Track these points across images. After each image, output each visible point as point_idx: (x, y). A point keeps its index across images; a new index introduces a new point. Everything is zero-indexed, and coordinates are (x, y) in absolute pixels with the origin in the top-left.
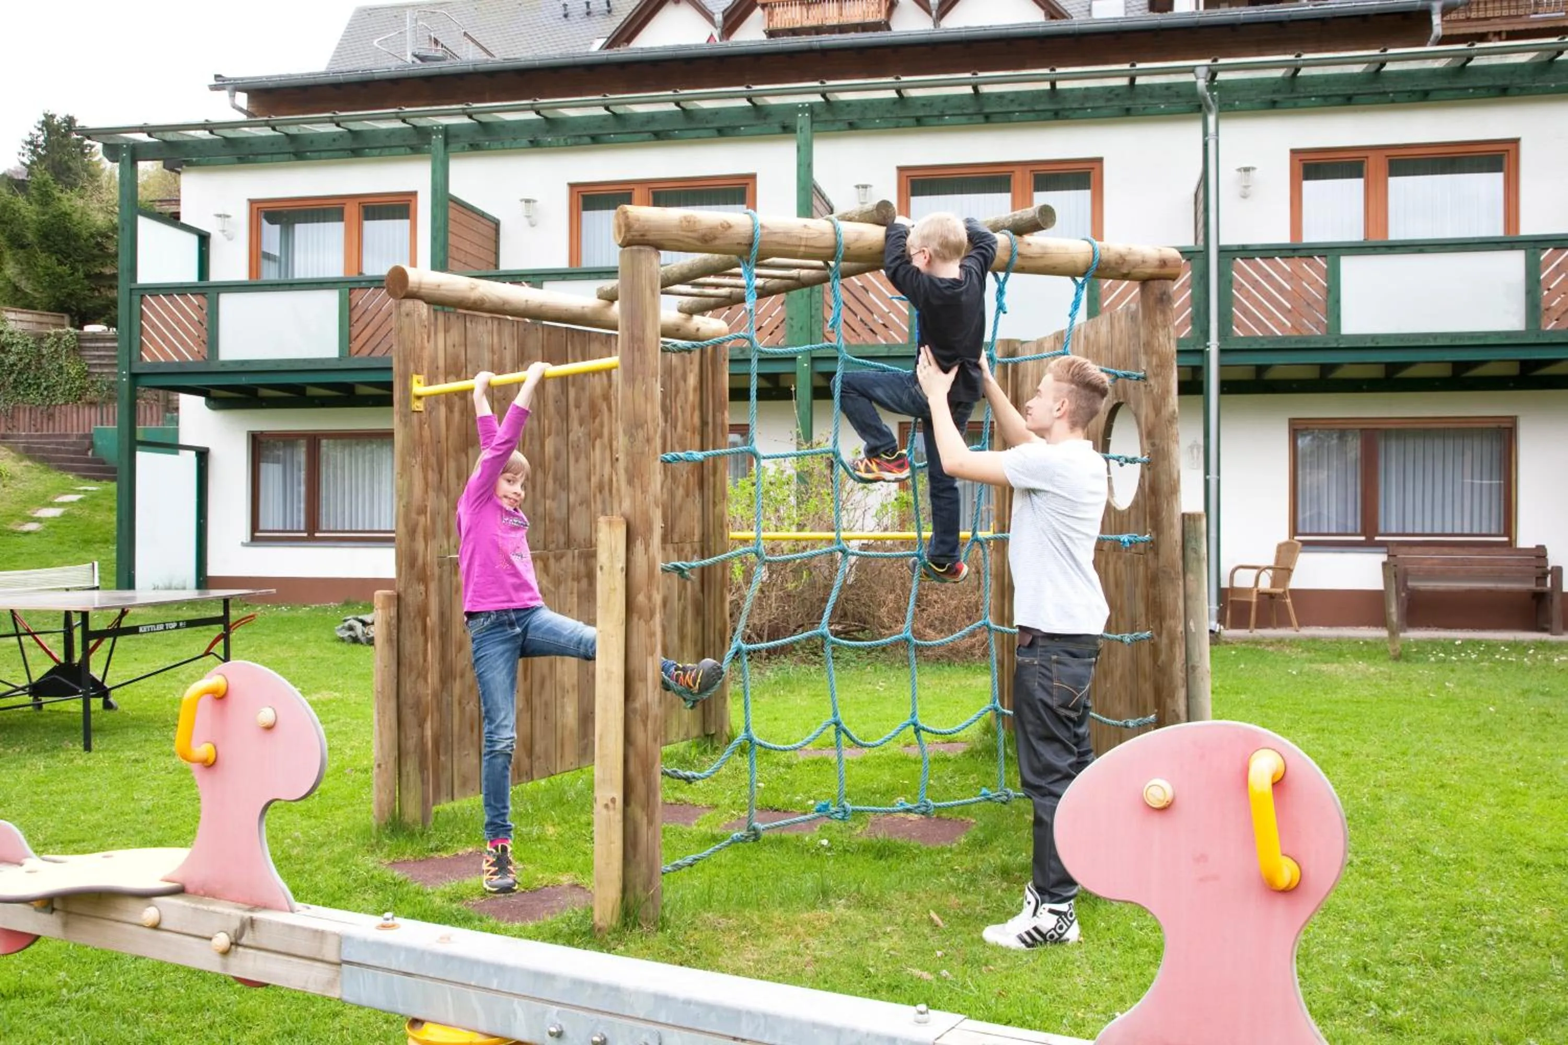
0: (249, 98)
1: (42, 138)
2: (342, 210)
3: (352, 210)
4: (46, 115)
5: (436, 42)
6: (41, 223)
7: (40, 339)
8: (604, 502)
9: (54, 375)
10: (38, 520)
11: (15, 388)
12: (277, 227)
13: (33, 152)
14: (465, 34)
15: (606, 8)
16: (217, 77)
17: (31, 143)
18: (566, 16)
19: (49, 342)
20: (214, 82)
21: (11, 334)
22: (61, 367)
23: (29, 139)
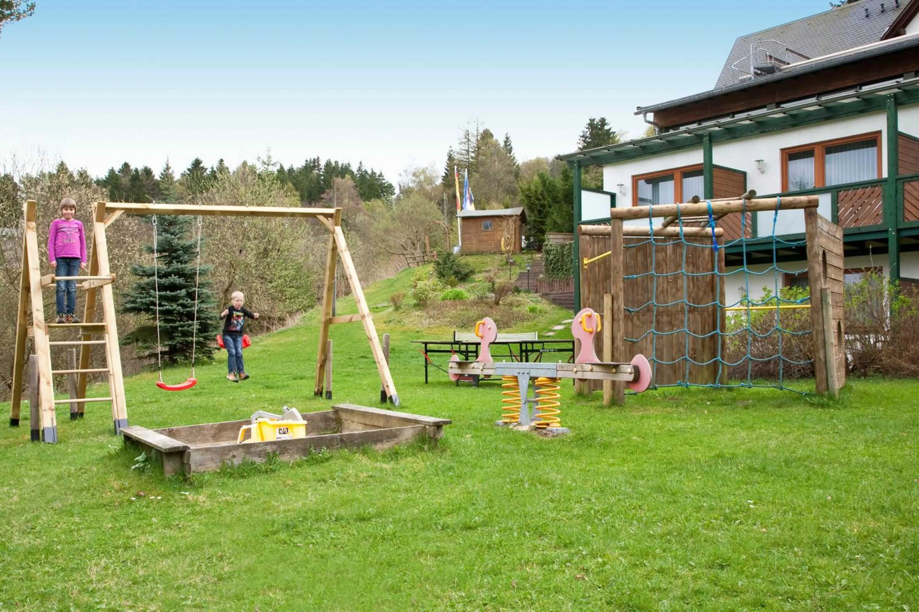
0: (654, 115)
1: (588, 133)
2: (673, 176)
3: (677, 175)
4: (590, 120)
5: (771, 57)
6: (564, 190)
7: (563, 247)
8: (664, 297)
9: (569, 263)
10: (554, 331)
11: (553, 271)
12: (650, 186)
13: (584, 141)
14: (787, 49)
15: (895, 5)
16: (638, 108)
17: (583, 136)
18: (867, 16)
19: (567, 247)
20: (636, 111)
21: (551, 245)
22: (572, 260)
23: (582, 134)
